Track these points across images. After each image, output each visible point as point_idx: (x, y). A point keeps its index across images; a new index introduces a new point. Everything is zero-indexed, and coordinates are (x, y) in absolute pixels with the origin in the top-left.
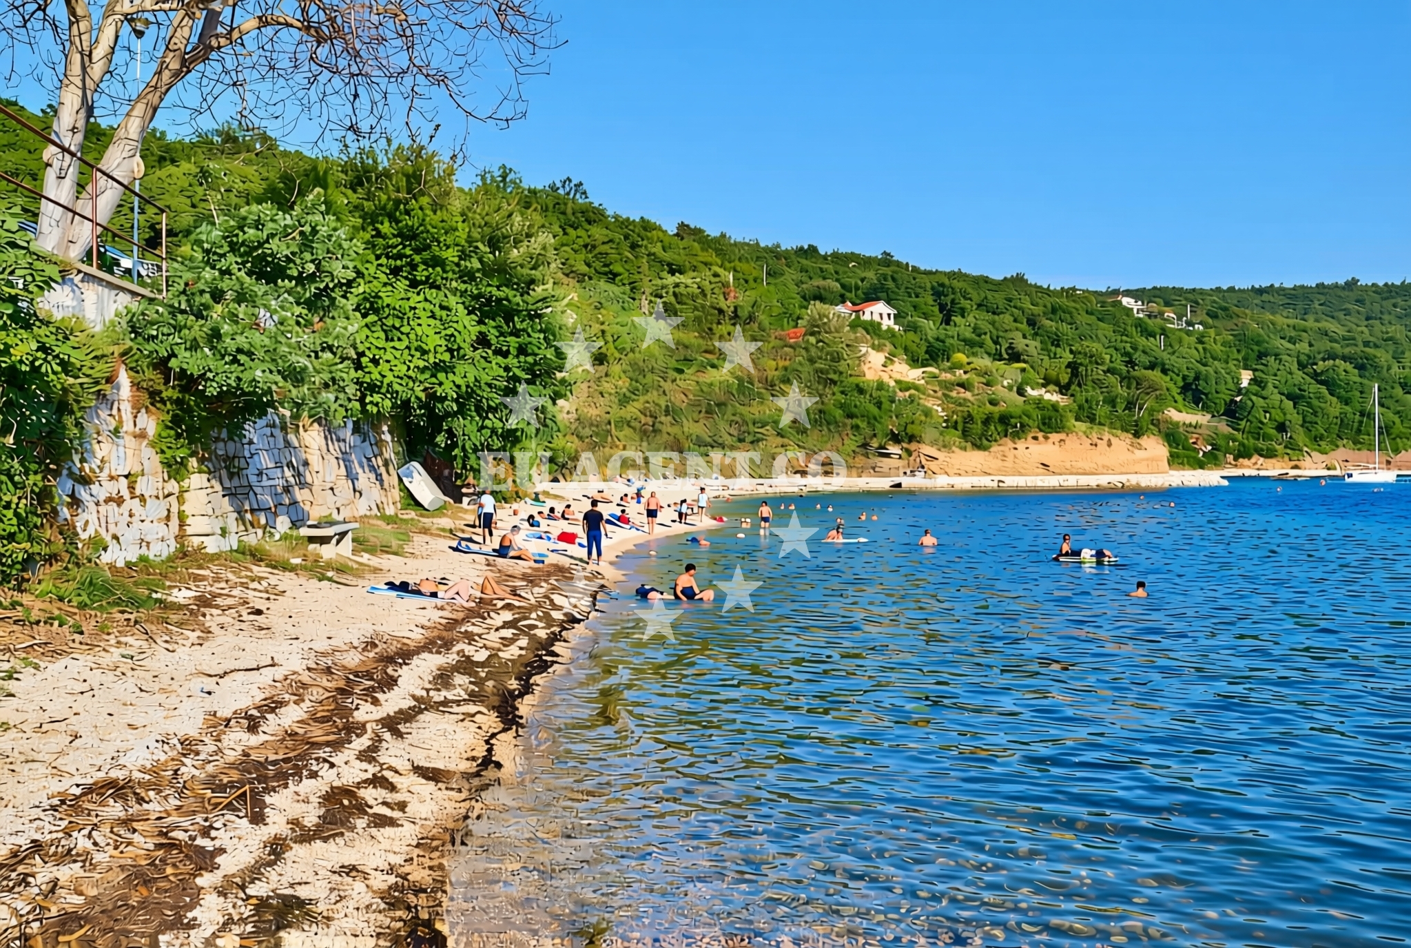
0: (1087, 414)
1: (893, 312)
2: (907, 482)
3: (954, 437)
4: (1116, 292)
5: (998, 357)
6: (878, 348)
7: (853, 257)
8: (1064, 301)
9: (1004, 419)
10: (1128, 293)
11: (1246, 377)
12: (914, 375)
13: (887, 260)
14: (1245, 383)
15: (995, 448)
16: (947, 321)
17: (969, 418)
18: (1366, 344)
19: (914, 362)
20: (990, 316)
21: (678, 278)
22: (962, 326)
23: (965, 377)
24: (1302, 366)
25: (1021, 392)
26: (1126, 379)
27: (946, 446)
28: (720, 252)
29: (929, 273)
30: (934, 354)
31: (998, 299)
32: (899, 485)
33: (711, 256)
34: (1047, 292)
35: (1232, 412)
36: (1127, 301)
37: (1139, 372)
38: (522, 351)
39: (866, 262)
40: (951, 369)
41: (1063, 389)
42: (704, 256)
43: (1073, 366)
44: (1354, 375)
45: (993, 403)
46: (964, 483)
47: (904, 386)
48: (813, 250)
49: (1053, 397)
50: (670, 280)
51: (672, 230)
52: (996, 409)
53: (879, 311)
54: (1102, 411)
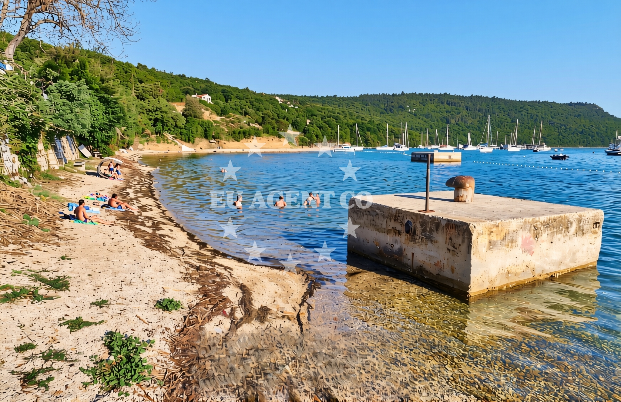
0: (267, 132)
1: (210, 97)
2: (218, 151)
3: (231, 138)
4: (275, 95)
5: (241, 114)
6: (207, 110)
7: (197, 79)
8: (259, 97)
9: (244, 133)
10: (278, 95)
11: (308, 121)
12: (218, 118)
13: (207, 81)
14: (308, 124)
15: (241, 141)
16: (227, 101)
17: (234, 133)
18: (338, 113)
19: (218, 114)
20: (239, 100)
21: (143, 84)
22: (232, 103)
23: (233, 120)
24: (322, 118)
25: (249, 125)
26: (277, 122)
27: (228, 141)
28: (156, 76)
29: (220, 86)
30: (222, 112)
31: (241, 95)
32: (215, 151)
33: (152, 78)
34: (254, 93)
35: (305, 132)
36: (277, 98)
37: (281, 120)
38: (113, 113)
39: (201, 81)
40: (228, 117)
41: (260, 124)
42: (149, 77)
43: (263, 118)
44: (334, 122)
45: (241, 128)
46: (234, 151)
47: (216, 122)
48: (183, 76)
49: (257, 126)
50: (140, 85)
51: (136, 65)
52: (242, 130)
53: (207, 98)
54: (271, 130)
